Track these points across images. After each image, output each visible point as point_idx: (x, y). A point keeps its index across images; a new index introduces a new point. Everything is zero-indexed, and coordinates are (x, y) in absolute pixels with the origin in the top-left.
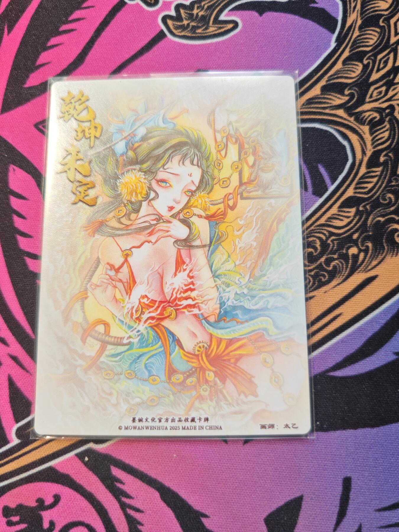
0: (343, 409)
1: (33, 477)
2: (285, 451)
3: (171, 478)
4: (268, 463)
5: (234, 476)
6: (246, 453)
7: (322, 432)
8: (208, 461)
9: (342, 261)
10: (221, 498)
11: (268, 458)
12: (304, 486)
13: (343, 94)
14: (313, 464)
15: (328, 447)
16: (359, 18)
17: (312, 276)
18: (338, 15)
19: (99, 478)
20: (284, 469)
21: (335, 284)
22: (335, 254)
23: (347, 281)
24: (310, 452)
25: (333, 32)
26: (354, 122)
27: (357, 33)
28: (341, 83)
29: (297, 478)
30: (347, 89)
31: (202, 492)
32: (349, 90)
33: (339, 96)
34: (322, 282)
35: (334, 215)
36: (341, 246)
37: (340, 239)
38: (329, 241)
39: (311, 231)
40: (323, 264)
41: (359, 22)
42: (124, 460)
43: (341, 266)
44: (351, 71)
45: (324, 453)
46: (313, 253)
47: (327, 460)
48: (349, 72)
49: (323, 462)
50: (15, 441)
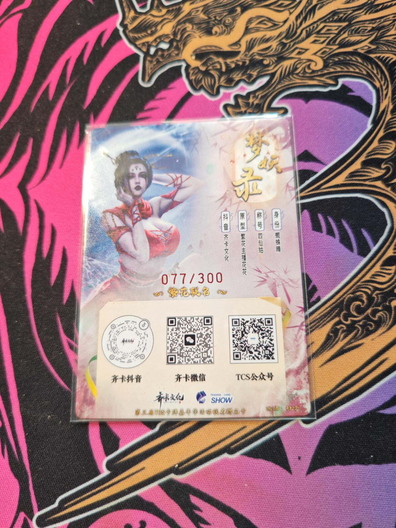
0: (394, 444)
1: (122, 504)
2: (344, 481)
3: (243, 506)
4: (328, 493)
5: (299, 505)
6: (309, 483)
7: (376, 464)
8: (275, 490)
9: (386, 312)
10: (288, 525)
11: (328, 488)
12: (362, 514)
13: (380, 168)
14: (370, 494)
15: (382, 478)
16: (391, 104)
17: (360, 325)
18: (372, 101)
19: (179, 506)
20: (343, 498)
21: (381, 333)
22: (379, 306)
23: (391, 329)
24: (366, 483)
25: (369, 115)
26: (391, 192)
27: (389, 116)
28: (377, 158)
29: (356, 507)
30: (383, 164)
31: (271, 519)
32: (385, 164)
33: (377, 169)
34: (369, 331)
35: (377, 272)
36: (384, 299)
37: (383, 293)
38: (374, 295)
39: (358, 286)
40: (369, 315)
41: (391, 107)
42: (201, 490)
43: (385, 316)
44: (386, 148)
45: (378, 484)
46: (360, 305)
47: (382, 491)
48: (384, 149)
49: (379, 492)
50: (105, 473)
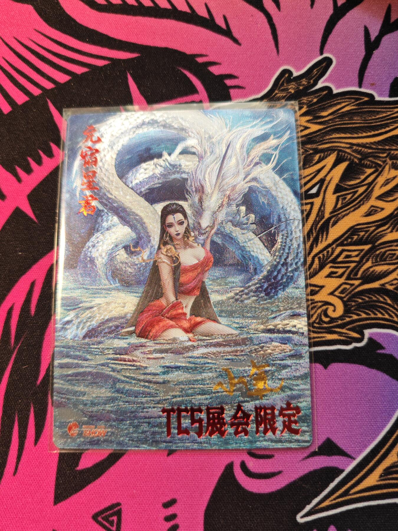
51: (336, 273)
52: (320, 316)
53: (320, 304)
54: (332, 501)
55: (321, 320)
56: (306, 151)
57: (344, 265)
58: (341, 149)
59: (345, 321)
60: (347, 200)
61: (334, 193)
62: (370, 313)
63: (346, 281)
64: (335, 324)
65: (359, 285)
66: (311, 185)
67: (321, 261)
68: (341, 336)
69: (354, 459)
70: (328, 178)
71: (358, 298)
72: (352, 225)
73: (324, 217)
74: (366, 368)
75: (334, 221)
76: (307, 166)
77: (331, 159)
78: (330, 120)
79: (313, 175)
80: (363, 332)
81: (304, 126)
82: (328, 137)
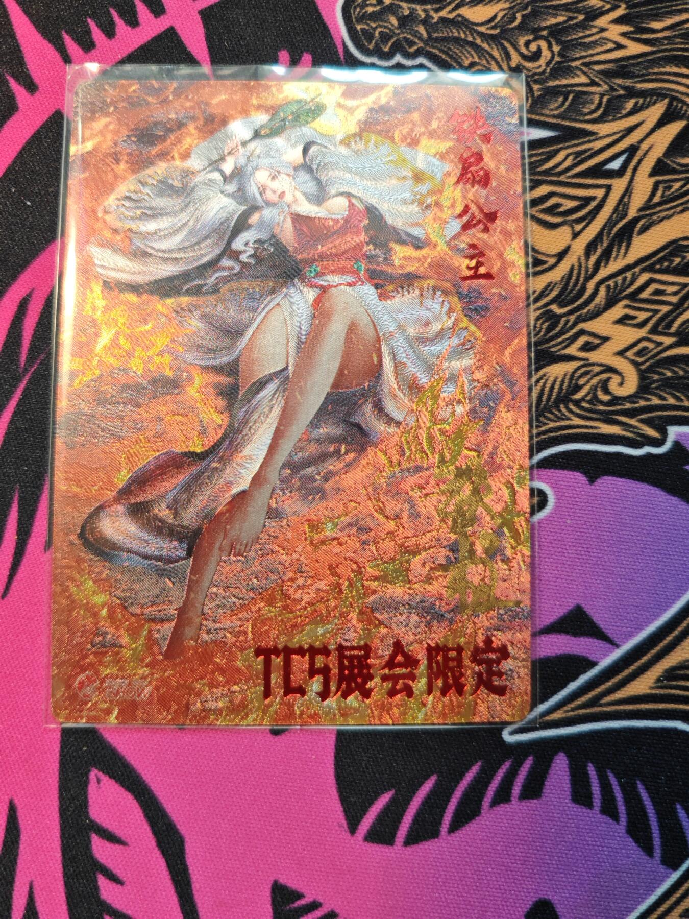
51: (635, 318)
52: (594, 389)
53: (597, 369)
54: (567, 711)
55: (595, 397)
56: (612, 89)
57: (649, 306)
58: (677, 95)
59: (637, 405)
60: (672, 190)
61: (652, 175)
62: (683, 397)
63: (650, 336)
64: (619, 407)
65: (671, 347)
66: (611, 154)
67: (611, 293)
68: (625, 430)
69: (618, 646)
70: (644, 146)
71: (666, 369)
72: (674, 238)
73: (626, 215)
74: (662, 493)
75: (643, 225)
76: (611, 118)
77: (657, 111)
78: (665, 38)
79: (618, 136)
80: (666, 430)
81: (615, 43)
82: (656, 70)
